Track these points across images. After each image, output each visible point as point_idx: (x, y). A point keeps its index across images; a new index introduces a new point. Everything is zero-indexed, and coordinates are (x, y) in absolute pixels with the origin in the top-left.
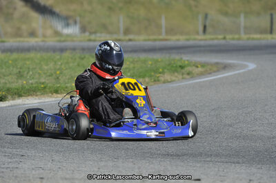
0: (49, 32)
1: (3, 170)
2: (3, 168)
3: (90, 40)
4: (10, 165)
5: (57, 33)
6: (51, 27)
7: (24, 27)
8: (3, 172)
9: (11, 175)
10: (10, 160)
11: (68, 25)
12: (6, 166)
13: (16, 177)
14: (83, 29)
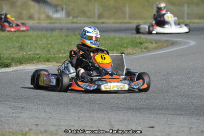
0: (43, 16)
1: (8, 118)
2: (8, 117)
3: (73, 23)
4: (14, 115)
5: (48, 17)
6: (44, 12)
7: (24, 12)
8: (8, 120)
9: (14, 122)
10: (13, 111)
11: (57, 11)
12: (11, 115)
13: (18, 124)
14: (68, 15)
